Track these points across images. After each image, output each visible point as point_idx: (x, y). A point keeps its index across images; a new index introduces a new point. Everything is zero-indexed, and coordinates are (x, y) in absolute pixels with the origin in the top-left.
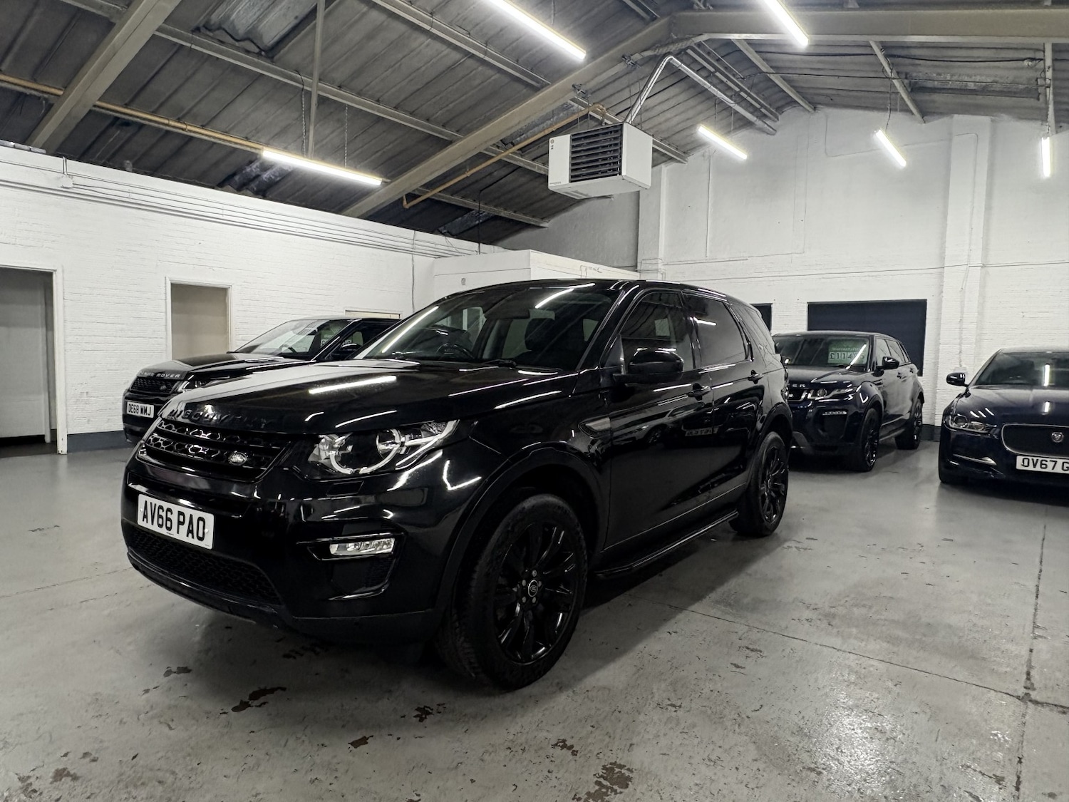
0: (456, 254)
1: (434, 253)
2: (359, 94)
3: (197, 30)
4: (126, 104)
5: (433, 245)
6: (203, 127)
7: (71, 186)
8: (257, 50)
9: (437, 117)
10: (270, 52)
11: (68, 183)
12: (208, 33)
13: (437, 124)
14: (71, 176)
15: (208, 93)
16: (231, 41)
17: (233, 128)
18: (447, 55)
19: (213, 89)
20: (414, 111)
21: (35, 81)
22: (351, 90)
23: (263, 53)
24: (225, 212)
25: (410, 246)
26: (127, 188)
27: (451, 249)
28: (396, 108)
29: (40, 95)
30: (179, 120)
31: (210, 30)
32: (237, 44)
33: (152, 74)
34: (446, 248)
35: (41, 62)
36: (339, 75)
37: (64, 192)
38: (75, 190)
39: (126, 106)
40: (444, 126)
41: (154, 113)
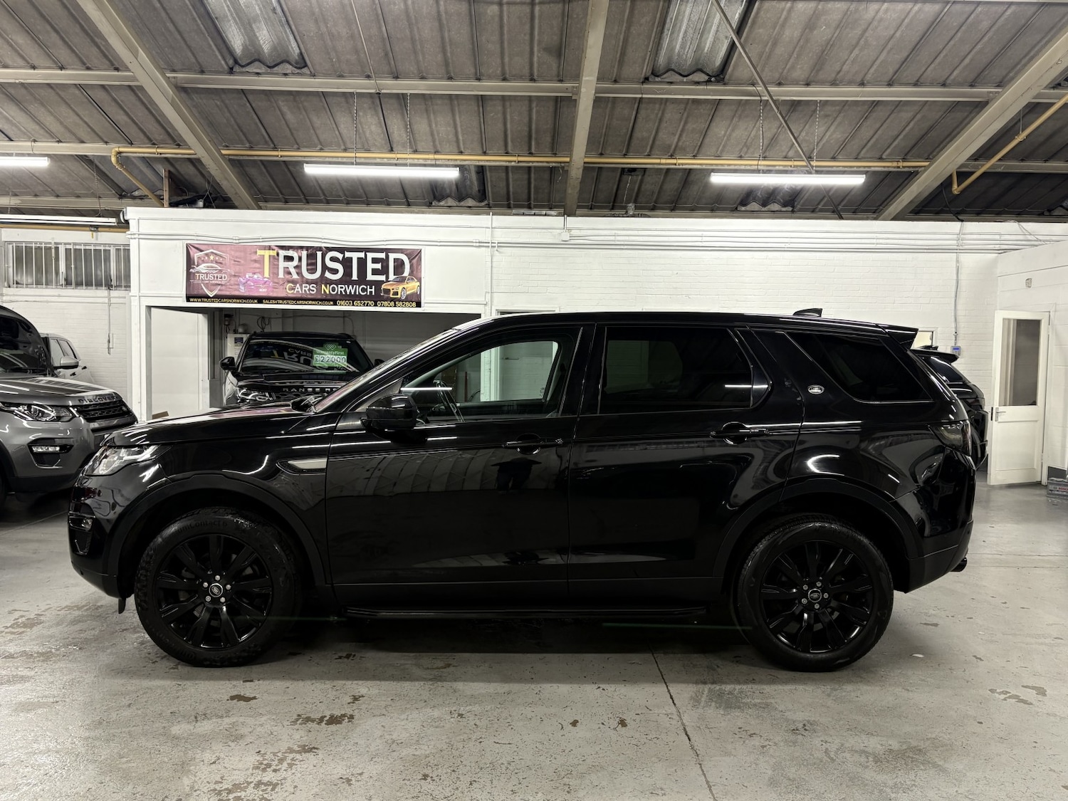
0: (1035, 243)
1: (997, 247)
2: (834, 83)
3: (646, 80)
4: (625, 155)
5: (997, 237)
6: (695, 157)
7: (568, 238)
8: (707, 78)
9: (954, 79)
10: (719, 76)
11: (566, 236)
12: (657, 79)
13: (960, 85)
14: (570, 230)
15: (684, 126)
16: (679, 78)
17: (722, 151)
18: (920, 10)
19: (686, 123)
20: (918, 81)
21: (555, 155)
22: (822, 83)
23: (713, 79)
24: (705, 239)
25: (955, 242)
26: (613, 232)
27: (1029, 237)
28: (890, 84)
29: (559, 165)
30: (672, 157)
31: (658, 76)
32: (685, 79)
33: (631, 125)
34: (1021, 237)
35: (553, 140)
36: (800, 72)
37: (564, 245)
38: (572, 242)
39: (625, 156)
40: (972, 86)
41: (649, 156)
